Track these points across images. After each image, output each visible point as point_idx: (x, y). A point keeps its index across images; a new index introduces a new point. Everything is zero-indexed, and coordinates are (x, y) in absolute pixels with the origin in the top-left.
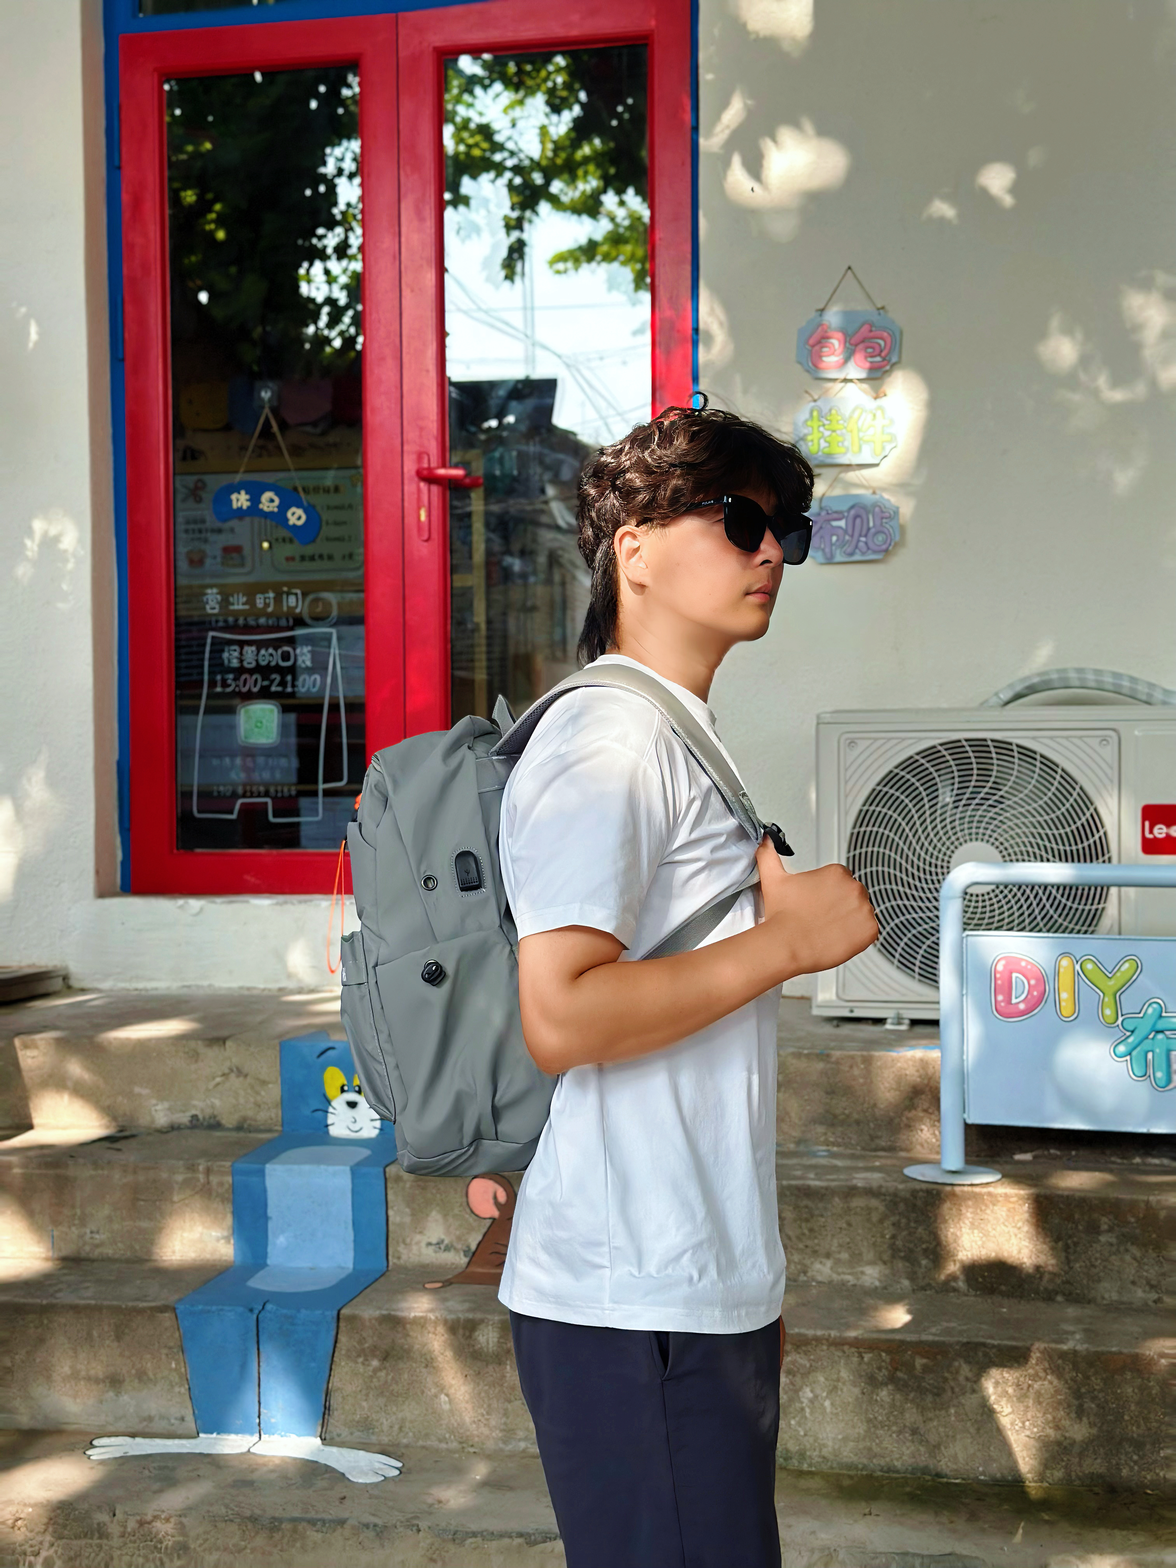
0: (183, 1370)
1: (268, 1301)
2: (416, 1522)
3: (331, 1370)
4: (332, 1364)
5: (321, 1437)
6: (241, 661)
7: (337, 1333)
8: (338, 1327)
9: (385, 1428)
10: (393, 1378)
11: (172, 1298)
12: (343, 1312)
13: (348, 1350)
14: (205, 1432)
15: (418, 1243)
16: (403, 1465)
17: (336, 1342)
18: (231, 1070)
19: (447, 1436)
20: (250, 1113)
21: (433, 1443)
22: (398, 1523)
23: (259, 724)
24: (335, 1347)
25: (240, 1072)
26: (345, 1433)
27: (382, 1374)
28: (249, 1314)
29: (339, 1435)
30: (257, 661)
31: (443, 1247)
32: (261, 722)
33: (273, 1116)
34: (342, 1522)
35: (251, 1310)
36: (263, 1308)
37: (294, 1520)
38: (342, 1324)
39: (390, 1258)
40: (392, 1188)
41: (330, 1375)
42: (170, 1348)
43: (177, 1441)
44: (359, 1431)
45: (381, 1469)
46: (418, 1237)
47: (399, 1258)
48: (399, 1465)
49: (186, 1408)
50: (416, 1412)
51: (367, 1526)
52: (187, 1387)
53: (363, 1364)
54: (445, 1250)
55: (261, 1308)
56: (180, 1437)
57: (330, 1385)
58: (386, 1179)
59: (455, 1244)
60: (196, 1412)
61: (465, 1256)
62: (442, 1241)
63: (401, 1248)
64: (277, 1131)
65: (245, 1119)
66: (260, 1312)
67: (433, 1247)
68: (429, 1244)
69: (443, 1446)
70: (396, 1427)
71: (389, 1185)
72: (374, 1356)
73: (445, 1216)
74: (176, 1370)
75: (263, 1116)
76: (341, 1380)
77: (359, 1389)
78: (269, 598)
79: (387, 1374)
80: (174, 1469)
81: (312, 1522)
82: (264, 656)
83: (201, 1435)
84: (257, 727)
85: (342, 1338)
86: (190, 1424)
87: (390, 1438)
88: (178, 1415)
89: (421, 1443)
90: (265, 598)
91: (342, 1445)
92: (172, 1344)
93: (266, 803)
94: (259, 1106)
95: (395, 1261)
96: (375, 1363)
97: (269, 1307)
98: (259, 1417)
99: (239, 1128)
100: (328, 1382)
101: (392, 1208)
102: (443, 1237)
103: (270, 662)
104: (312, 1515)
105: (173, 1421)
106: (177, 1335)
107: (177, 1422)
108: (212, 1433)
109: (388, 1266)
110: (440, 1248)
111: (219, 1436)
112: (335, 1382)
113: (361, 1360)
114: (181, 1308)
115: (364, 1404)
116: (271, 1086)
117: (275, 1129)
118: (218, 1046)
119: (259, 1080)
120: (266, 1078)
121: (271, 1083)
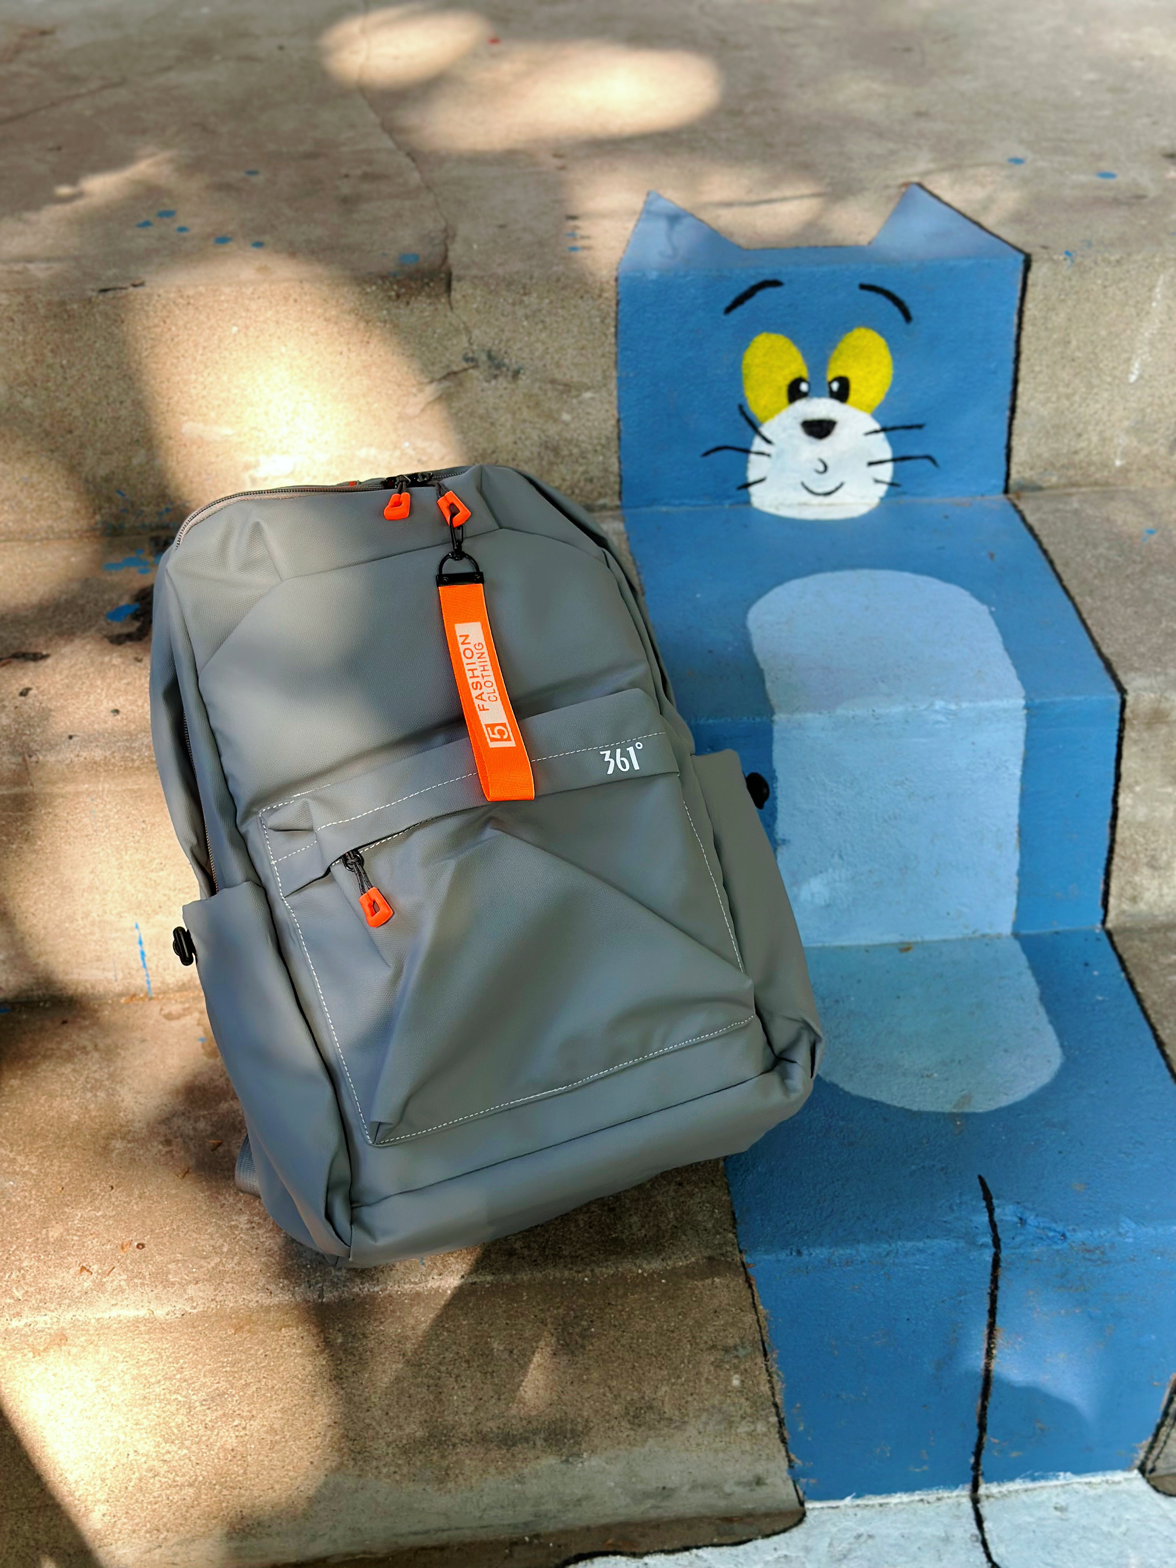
0: (765, 1388)
5: (1142, 1470)
14: (822, 1499)
18: (472, 362)
25: (495, 365)
33: (595, 472)
39: (1112, 901)
40: (1135, 741)
42: (726, 1350)
49: (771, 1460)
52: (774, 1419)
58: (1122, 720)
63: (1145, 879)
71: (1129, 734)
74: (740, 1391)
83: (807, 1509)
88: (750, 1477)
92: (731, 1342)
94: (555, 448)
95: (1125, 906)
101: (1130, 787)
105: (728, 1489)
106: (749, 1318)
108: (842, 1498)
109: (1105, 923)
111: (859, 1502)
114: (762, 1261)
116: (588, 395)
117: (602, 501)
118: (429, 296)
119: (553, 382)
120: (574, 376)
121: (588, 389)
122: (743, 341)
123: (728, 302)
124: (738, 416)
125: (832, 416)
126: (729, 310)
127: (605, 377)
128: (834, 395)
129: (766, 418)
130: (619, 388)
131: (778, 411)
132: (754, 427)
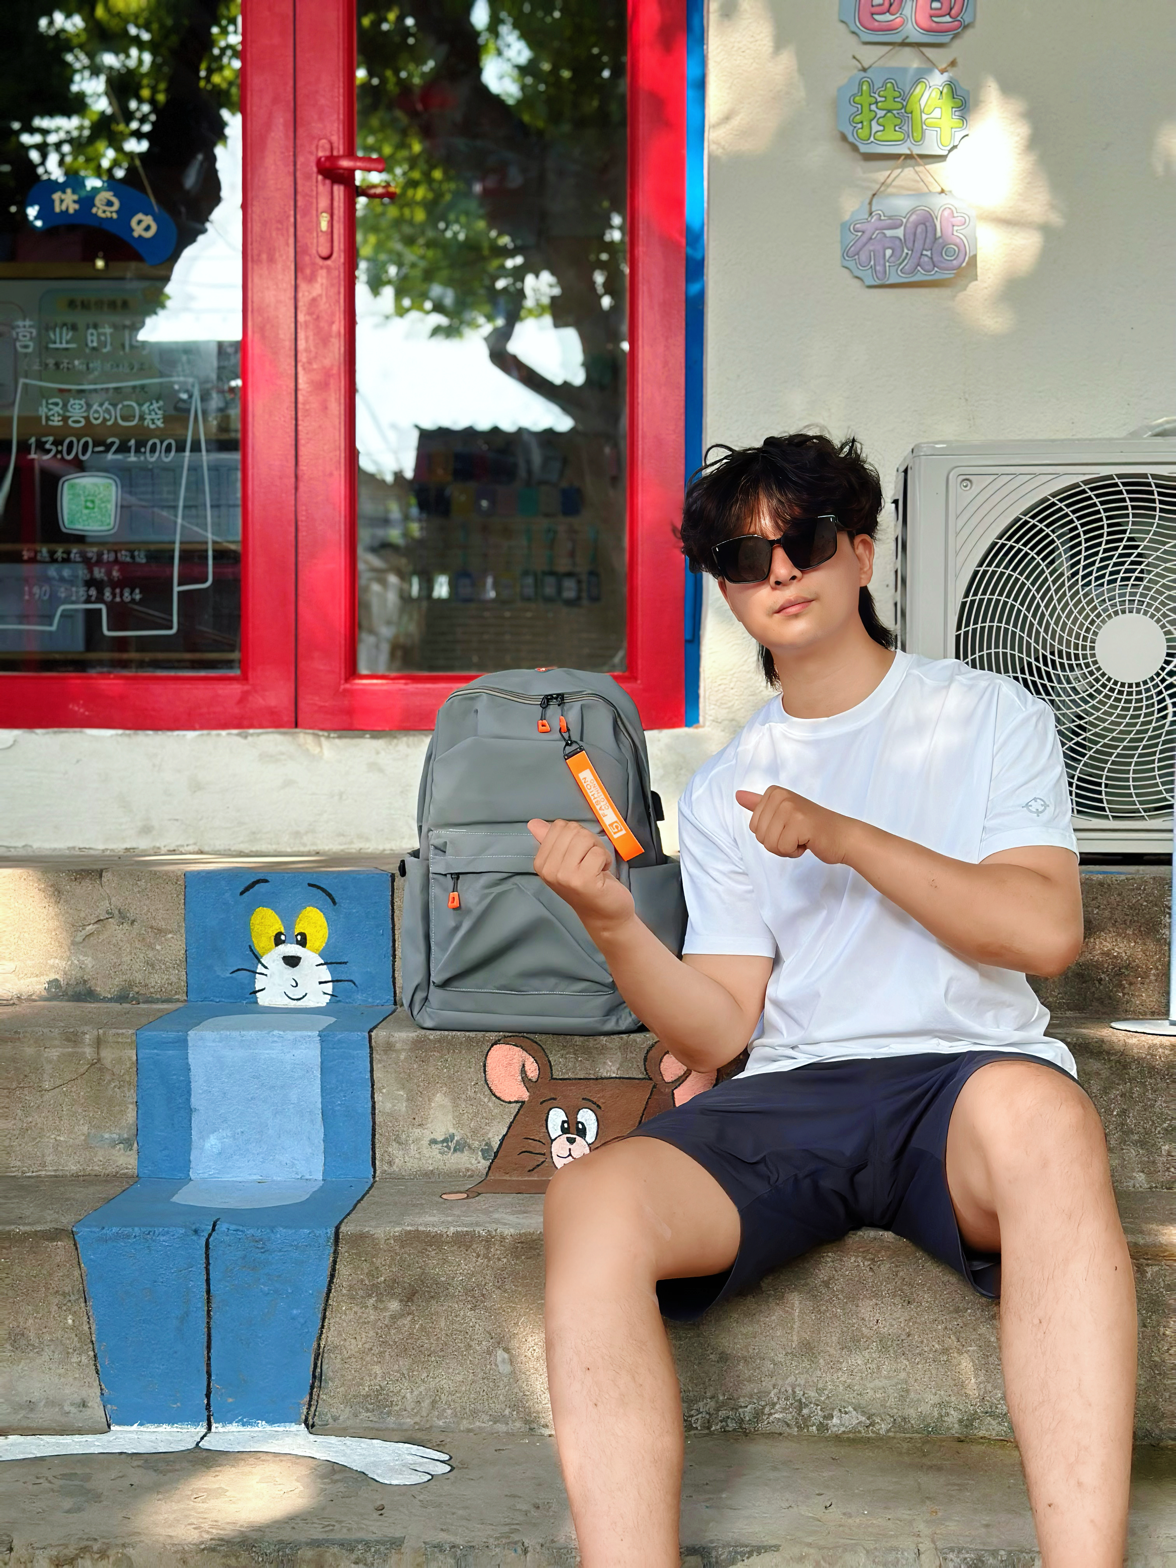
0: (86, 1327)
1: (218, 1220)
2: (516, 1537)
3: (324, 1318)
4: (325, 1310)
5: (306, 1422)
6: (65, 419)
7: (335, 1262)
8: (336, 1252)
9: (410, 1405)
10: (422, 1328)
11: (66, 1220)
12: (343, 1229)
13: (351, 1288)
14: (120, 1423)
15: (417, 1141)
16: (451, 1458)
17: (332, 1276)
18: (111, 915)
19: (507, 1412)
20: (139, 977)
21: (483, 1423)
22: (491, 1540)
23: (89, 504)
24: (331, 1282)
25: (122, 917)
26: (344, 1414)
27: (407, 1321)
28: (195, 1238)
29: (335, 1419)
30: (87, 418)
31: (452, 1145)
32: (93, 502)
33: (174, 979)
34: (396, 1544)
35: (196, 1232)
36: (213, 1230)
37: (315, 1544)
38: (343, 1248)
39: (377, 1163)
40: (380, 1061)
41: (323, 1327)
42: (64, 1294)
43: (77, 1438)
44: (368, 1410)
45: (421, 1464)
46: (417, 1132)
47: (390, 1163)
48: (446, 1457)
49: (90, 1386)
50: (460, 1378)
51: (439, 1547)
52: (91, 1353)
53: (375, 1308)
54: (455, 1150)
55: (211, 1227)
56: (80, 1432)
57: (323, 1343)
58: (371, 1047)
59: (469, 1141)
60: (106, 1392)
61: (484, 1158)
62: (452, 1136)
63: (394, 1150)
64: (178, 1000)
65: (131, 984)
66: (210, 1235)
67: (439, 1146)
68: (433, 1142)
69: (501, 1427)
70: (426, 1404)
71: (376, 1056)
72: (392, 1296)
73: (455, 1100)
74: (72, 1328)
75: (157, 980)
76: (340, 1334)
77: (367, 1346)
78: (105, 334)
79: (413, 1321)
80: (87, 1478)
81: (348, 1546)
82: (96, 412)
83: (112, 1428)
84: (87, 508)
85: (343, 1270)
86: (97, 1412)
87: (417, 1419)
88: (78, 1400)
89: (465, 1424)
90: (99, 335)
91: (341, 1432)
92: (67, 1289)
93: (100, 610)
94: (153, 966)
95: (385, 1168)
96: (394, 1305)
97: (222, 1227)
98: (208, 1396)
99: (122, 998)
100: (320, 1338)
101: (380, 1090)
102: (452, 1131)
103: (105, 420)
104: (340, 1535)
105: (67, 1408)
106: (77, 1273)
107: (73, 1410)
108: (132, 1425)
109: (374, 1177)
110: (449, 1148)
111: (142, 1428)
112: (330, 1336)
113: (372, 1301)
114: (83, 1232)
115: (377, 1369)
116: (170, 936)
117: (177, 997)
118: (91, 879)
119: (152, 927)
120: (162, 924)
121: (170, 932)
122: (250, 911)
123: (242, 889)
124: (248, 952)
125: (299, 955)
126: (242, 893)
127: (179, 926)
128: (298, 943)
129: (264, 954)
130: (186, 932)
131: (269, 950)
132: (258, 958)
